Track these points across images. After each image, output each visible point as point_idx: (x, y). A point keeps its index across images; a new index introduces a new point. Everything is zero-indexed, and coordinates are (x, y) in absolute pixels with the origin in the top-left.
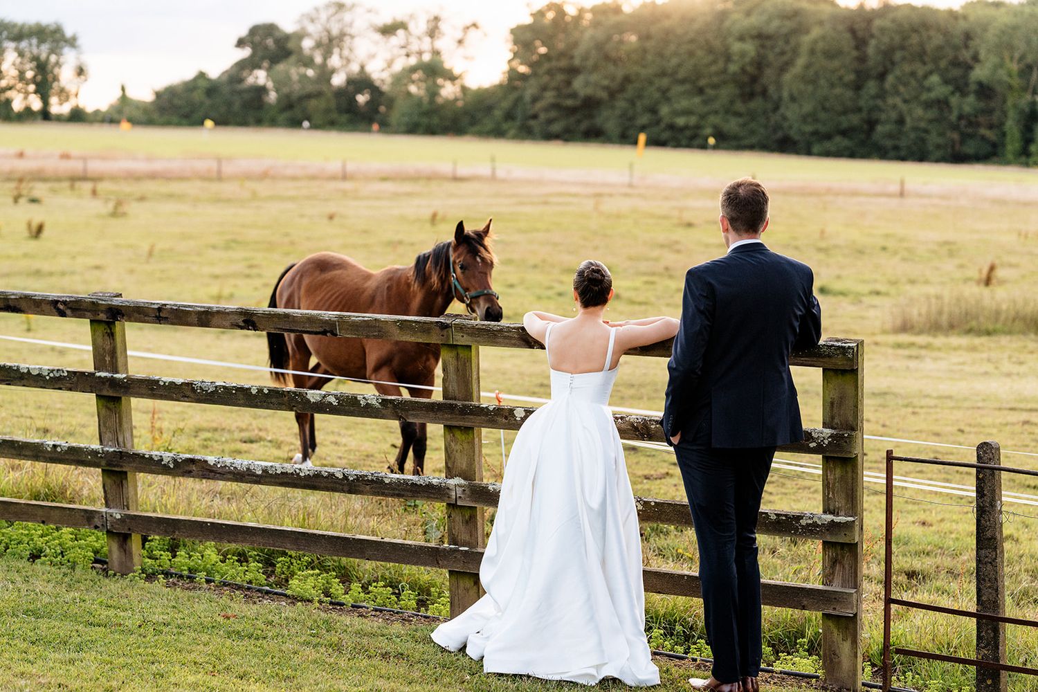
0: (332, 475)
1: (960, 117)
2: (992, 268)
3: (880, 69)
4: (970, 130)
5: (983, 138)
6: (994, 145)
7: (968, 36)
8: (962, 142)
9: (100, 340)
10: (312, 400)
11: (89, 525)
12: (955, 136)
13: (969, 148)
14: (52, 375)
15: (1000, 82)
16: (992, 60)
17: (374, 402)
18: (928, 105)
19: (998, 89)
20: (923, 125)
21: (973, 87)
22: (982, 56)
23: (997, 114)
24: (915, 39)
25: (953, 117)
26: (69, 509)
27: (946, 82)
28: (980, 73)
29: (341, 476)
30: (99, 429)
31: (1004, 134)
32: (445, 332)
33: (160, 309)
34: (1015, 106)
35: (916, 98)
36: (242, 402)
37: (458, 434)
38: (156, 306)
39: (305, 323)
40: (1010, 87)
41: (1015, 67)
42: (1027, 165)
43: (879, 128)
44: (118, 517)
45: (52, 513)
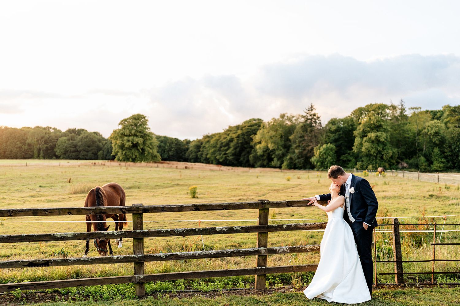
0: (222, 252)
1: (24, 150)
2: (70, 179)
3: (6, 141)
4: (27, 153)
5: (30, 154)
6: (32, 155)
7: (25, 134)
8: (25, 155)
9: (136, 220)
10: (218, 230)
11: (130, 282)
12: (24, 154)
13: (27, 156)
14: (118, 234)
15: (32, 143)
16: (31, 138)
17: (239, 228)
18: (17, 148)
19: (32, 144)
20: (16, 152)
21: (27, 144)
22: (28, 138)
23: (32, 149)
24: (13, 135)
25: (23, 150)
26: (122, 278)
27: (21, 143)
28: (28, 141)
29: (225, 252)
30: (134, 249)
31: (34, 153)
32: (263, 205)
33: (163, 208)
34: (36, 148)
35: (15, 146)
36: (192, 234)
37: (263, 235)
38: (162, 207)
39: (217, 207)
40: (35, 144)
41: (35, 140)
42: (39, 159)
43: (7, 153)
44: (142, 277)
45: (115, 280)
